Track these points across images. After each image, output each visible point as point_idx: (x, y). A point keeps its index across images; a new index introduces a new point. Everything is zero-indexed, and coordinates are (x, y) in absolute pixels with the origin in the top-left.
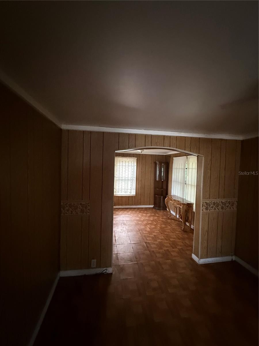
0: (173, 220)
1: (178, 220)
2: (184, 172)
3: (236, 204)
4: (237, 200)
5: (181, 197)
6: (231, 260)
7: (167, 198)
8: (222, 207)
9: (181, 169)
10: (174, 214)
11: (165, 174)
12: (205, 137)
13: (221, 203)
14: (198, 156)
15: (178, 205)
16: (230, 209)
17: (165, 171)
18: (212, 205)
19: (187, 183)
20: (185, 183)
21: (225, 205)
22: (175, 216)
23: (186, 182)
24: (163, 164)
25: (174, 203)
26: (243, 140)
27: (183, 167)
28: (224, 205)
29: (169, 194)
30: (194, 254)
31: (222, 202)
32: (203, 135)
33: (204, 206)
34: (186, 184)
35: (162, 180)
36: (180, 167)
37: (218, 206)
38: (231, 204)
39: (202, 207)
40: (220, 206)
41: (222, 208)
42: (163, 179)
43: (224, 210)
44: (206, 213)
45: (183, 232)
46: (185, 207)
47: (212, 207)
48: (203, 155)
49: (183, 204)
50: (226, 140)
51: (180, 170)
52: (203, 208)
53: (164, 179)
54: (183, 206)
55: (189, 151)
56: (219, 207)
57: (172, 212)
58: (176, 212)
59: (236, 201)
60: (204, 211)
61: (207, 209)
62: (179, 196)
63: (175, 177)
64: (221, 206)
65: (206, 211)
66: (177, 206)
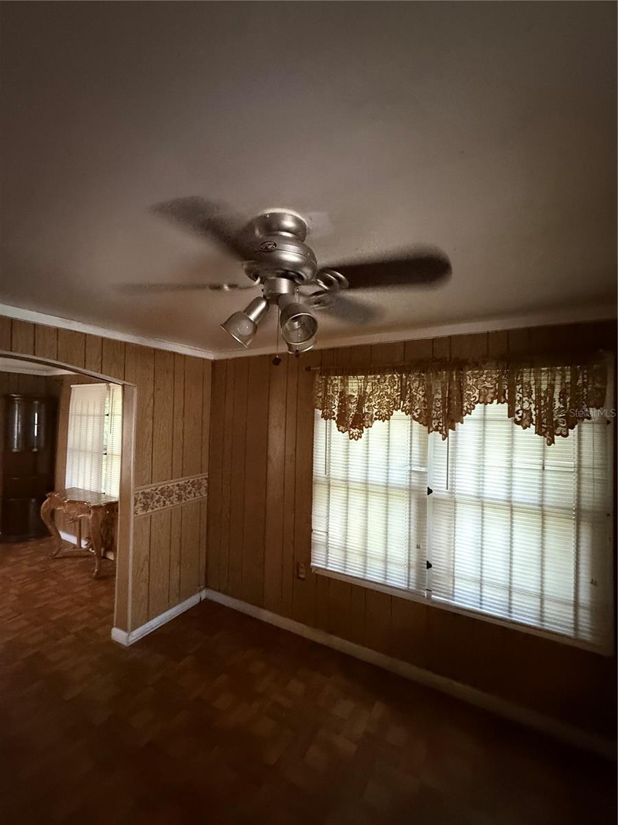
0: (69, 557)
1: (86, 554)
2: (102, 424)
3: (206, 484)
4: (207, 476)
5: (94, 489)
6: (198, 601)
7: (47, 500)
8: (179, 496)
9: (94, 416)
10: (73, 540)
11: (43, 429)
12: (140, 343)
13: (177, 488)
14: (123, 386)
15: (82, 513)
16: (195, 496)
17: (43, 422)
18: (157, 497)
19: (109, 451)
20: (102, 452)
21: (184, 492)
22: (75, 547)
23: (106, 449)
24: (36, 402)
25: (70, 509)
26: (215, 360)
27: (97, 411)
28: (182, 492)
29: (57, 487)
30: (117, 626)
31: (178, 485)
32: (132, 337)
33: (138, 502)
34: (106, 454)
35: (35, 450)
36: (91, 411)
37: (170, 496)
38: (196, 486)
39: (135, 505)
40: (175, 496)
41: (180, 498)
42: (37, 447)
43: (183, 501)
44: (143, 517)
45: (96, 582)
46: (100, 514)
47: (158, 501)
48: (135, 383)
49: (94, 507)
50: (185, 356)
51: (91, 419)
52: (136, 507)
53: (42, 445)
54: (95, 515)
55: (97, 372)
56: (172, 498)
57: (65, 536)
58: (77, 534)
59: (206, 479)
60: (140, 513)
61: (145, 507)
62: (87, 488)
63: (77, 437)
64: (176, 494)
65: (144, 513)
66: (79, 516)
